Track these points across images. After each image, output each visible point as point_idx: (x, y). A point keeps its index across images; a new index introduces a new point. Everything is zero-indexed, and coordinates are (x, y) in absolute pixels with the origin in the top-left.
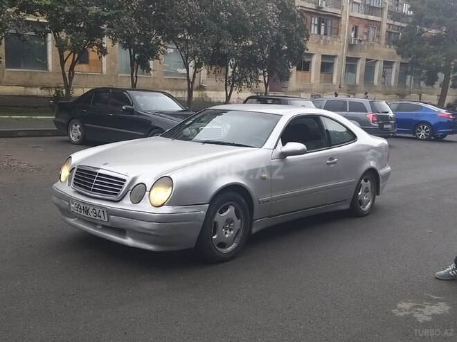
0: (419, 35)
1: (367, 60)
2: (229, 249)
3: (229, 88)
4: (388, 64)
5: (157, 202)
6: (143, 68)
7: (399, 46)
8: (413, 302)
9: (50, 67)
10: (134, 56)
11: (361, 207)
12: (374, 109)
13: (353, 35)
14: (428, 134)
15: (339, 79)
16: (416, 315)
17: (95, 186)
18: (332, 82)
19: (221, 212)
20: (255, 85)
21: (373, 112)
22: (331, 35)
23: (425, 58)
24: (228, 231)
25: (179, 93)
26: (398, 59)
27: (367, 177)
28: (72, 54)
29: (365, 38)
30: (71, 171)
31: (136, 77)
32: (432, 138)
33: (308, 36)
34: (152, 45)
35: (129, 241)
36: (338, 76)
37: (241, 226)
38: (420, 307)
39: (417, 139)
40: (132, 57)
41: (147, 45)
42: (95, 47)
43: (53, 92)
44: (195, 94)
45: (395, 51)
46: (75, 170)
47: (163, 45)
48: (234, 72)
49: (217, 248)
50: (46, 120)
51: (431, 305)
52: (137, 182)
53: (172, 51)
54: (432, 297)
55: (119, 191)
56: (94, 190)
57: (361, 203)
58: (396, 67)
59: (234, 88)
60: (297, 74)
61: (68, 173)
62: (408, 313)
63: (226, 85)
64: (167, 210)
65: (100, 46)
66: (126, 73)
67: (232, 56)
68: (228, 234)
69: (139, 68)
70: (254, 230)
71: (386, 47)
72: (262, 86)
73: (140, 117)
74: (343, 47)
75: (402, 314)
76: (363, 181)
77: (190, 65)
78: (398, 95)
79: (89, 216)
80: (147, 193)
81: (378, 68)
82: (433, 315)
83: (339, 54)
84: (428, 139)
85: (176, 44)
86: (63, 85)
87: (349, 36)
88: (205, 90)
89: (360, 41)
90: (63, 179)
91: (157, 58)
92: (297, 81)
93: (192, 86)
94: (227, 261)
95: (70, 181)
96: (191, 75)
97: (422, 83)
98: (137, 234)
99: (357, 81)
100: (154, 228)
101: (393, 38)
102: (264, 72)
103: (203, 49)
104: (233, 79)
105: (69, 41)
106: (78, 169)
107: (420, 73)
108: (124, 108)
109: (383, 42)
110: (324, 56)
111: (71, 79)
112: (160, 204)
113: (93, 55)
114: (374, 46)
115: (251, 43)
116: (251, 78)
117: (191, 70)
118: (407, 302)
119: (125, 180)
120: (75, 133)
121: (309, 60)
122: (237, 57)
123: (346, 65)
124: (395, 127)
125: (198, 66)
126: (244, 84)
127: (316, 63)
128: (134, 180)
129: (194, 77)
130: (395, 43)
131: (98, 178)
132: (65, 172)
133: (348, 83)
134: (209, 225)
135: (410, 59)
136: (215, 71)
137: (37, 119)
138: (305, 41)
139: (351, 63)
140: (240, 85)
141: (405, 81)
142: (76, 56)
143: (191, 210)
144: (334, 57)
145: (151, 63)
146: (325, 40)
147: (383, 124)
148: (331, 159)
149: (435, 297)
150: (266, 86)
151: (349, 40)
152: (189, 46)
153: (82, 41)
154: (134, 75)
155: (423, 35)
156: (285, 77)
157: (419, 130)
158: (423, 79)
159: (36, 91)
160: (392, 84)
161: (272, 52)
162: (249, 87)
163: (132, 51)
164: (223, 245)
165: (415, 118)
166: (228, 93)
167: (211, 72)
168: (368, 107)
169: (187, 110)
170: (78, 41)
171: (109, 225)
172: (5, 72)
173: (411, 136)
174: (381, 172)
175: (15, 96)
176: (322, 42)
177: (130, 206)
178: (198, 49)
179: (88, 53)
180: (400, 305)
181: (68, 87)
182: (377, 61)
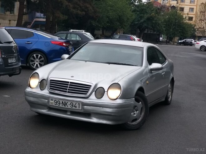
5: (112, 98)
17: (69, 90)
24: (135, 112)
30: (41, 81)
35: (94, 120)
46: (48, 81)
55: (87, 92)
56: (68, 92)
64: (119, 101)
79: (67, 107)
80: (106, 93)
112: (115, 98)
128: (96, 85)
131: (70, 85)
143: (129, 102)
148: (163, 72)
164: (135, 120)
171: (82, 111)
177: (95, 100)
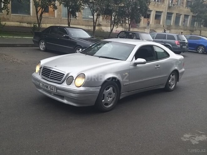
0: (202, 3)
1: (177, 14)
2: (109, 106)
3: (112, 26)
4: (186, 16)
5: (78, 85)
6: (73, 16)
7: (192, 8)
8: (191, 134)
9: (31, 14)
10: (69, 10)
11: (170, 87)
12: (179, 39)
13: (171, 2)
14: (203, 51)
15: (163, 22)
16: (192, 141)
17: (51, 76)
18: (160, 24)
19: (107, 90)
20: (124, 25)
21: (178, 40)
22: (160, 2)
23: (204, 14)
24: (109, 98)
25: (89, 27)
26: (191, 14)
27: (174, 73)
28: (41, 9)
29: (176, 4)
30: (40, 68)
31: (70, 20)
32: (205, 52)
33: (150, 2)
34: (78, 5)
35: (65, 101)
36: (163, 21)
37: (115, 96)
38: (194, 137)
39: (198, 53)
40: (68, 10)
41: (76, 5)
42: (52, 6)
43: (32, 26)
44: (97, 28)
45: (190, 11)
46: (42, 68)
47: (83, 6)
48: (115, 18)
49: (104, 105)
50: (29, 39)
51: (199, 136)
52: (69, 75)
53: (87, 7)
54: (200, 132)
55: (61, 79)
56: (50, 78)
57: (170, 85)
58: (190, 18)
59: (115, 26)
60: (144, 20)
61: (39, 69)
62: (188, 140)
63: (111, 24)
64: (82, 89)
65: (54, 5)
66: (65, 17)
67: (114, 11)
68: (109, 99)
69: (72, 15)
70: (121, 98)
71: (186, 8)
72: (127, 25)
73: (71, 40)
74: (166, 8)
75: (185, 140)
76: (171, 75)
77: (95, 14)
78: (190, 30)
79: (48, 89)
80: (74, 81)
81: (182, 18)
82: (199, 141)
83: (164, 11)
84: (203, 53)
85: (89, 5)
86: (37, 22)
87: (169, 2)
88: (101, 26)
89: (174, 5)
90: (37, 71)
91: (80, 11)
92: (144, 23)
93: (95, 25)
94: (108, 111)
95: (40, 73)
96: (95, 19)
97: (202, 26)
98: (69, 99)
99: (172, 24)
100: (76, 96)
101: (189, 4)
102: (129, 19)
103: (101, 8)
104: (114, 22)
105: (40, 3)
106: (43, 68)
107: (201, 21)
108: (64, 36)
109: (185, 6)
110: (157, 12)
111: (41, 20)
112: (79, 86)
113: (51, 9)
114: (180, 8)
115: (123, 5)
116: (123, 21)
117: (95, 17)
118: (188, 134)
119: (64, 74)
120: (42, 46)
121: (150, 13)
122: (116, 12)
123: (167, 16)
124: (188, 47)
125: (98, 15)
126: (119, 24)
127: (153, 15)
128: (68, 74)
129: (96, 20)
130: (190, 6)
131: (52, 73)
132: (38, 69)
133: (168, 24)
134: (101, 95)
135: (197, 14)
136: (106, 18)
137: (25, 38)
138: (148, 5)
139: (169, 15)
140: (117, 24)
141: (194, 25)
142: (43, 10)
143: (93, 89)
144: (161, 12)
145: (77, 13)
146: (157, 4)
147: (182, 46)
148: (157, 66)
149: (201, 132)
150: (129, 25)
151: (169, 4)
152: (95, 6)
153: (46, 3)
154: (69, 19)
155: (203, 3)
156: (138, 21)
157: (199, 48)
158: (202, 24)
159: (25, 25)
160: (188, 26)
161: (133, 10)
162: (122, 26)
163: (69, 8)
164: (107, 104)
165: (198, 43)
166: (112, 28)
167: (104, 18)
168: (176, 38)
169: (93, 38)
170: (44, 3)
171: (57, 94)
172: (11, 16)
173: (195, 51)
174: (180, 71)
175: (16, 26)
176: (156, 5)
177: (66, 86)
178: (99, 8)
179: (48, 8)
180: (185, 136)
181: (39, 24)
182: (181, 14)
